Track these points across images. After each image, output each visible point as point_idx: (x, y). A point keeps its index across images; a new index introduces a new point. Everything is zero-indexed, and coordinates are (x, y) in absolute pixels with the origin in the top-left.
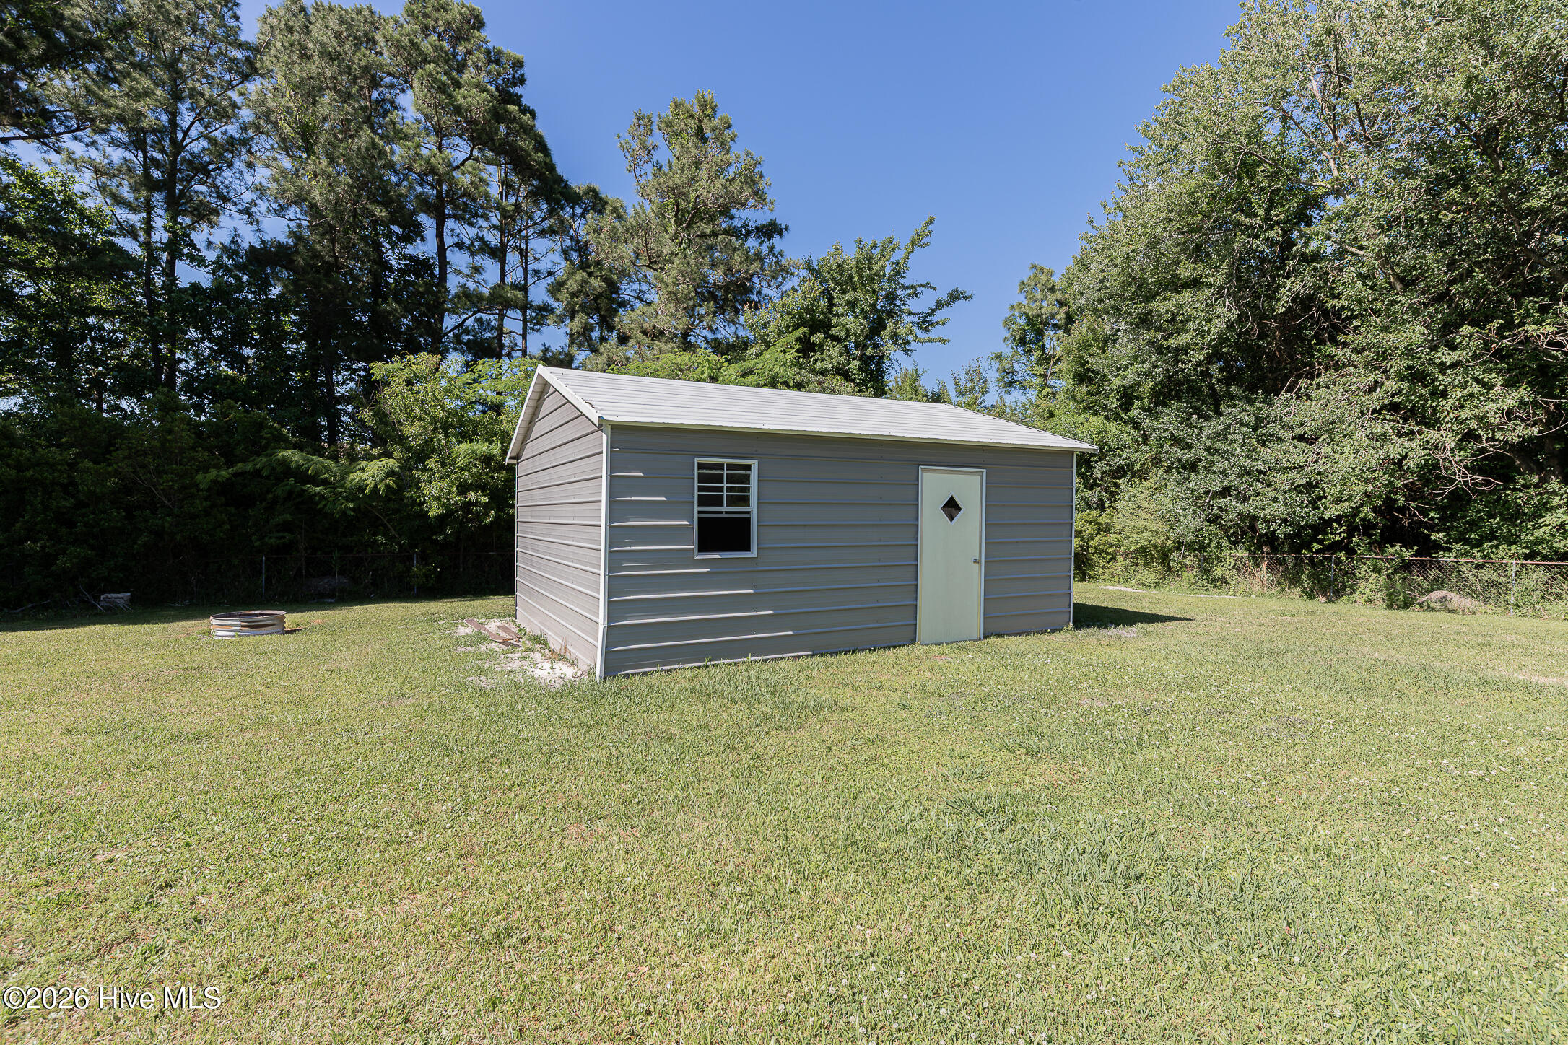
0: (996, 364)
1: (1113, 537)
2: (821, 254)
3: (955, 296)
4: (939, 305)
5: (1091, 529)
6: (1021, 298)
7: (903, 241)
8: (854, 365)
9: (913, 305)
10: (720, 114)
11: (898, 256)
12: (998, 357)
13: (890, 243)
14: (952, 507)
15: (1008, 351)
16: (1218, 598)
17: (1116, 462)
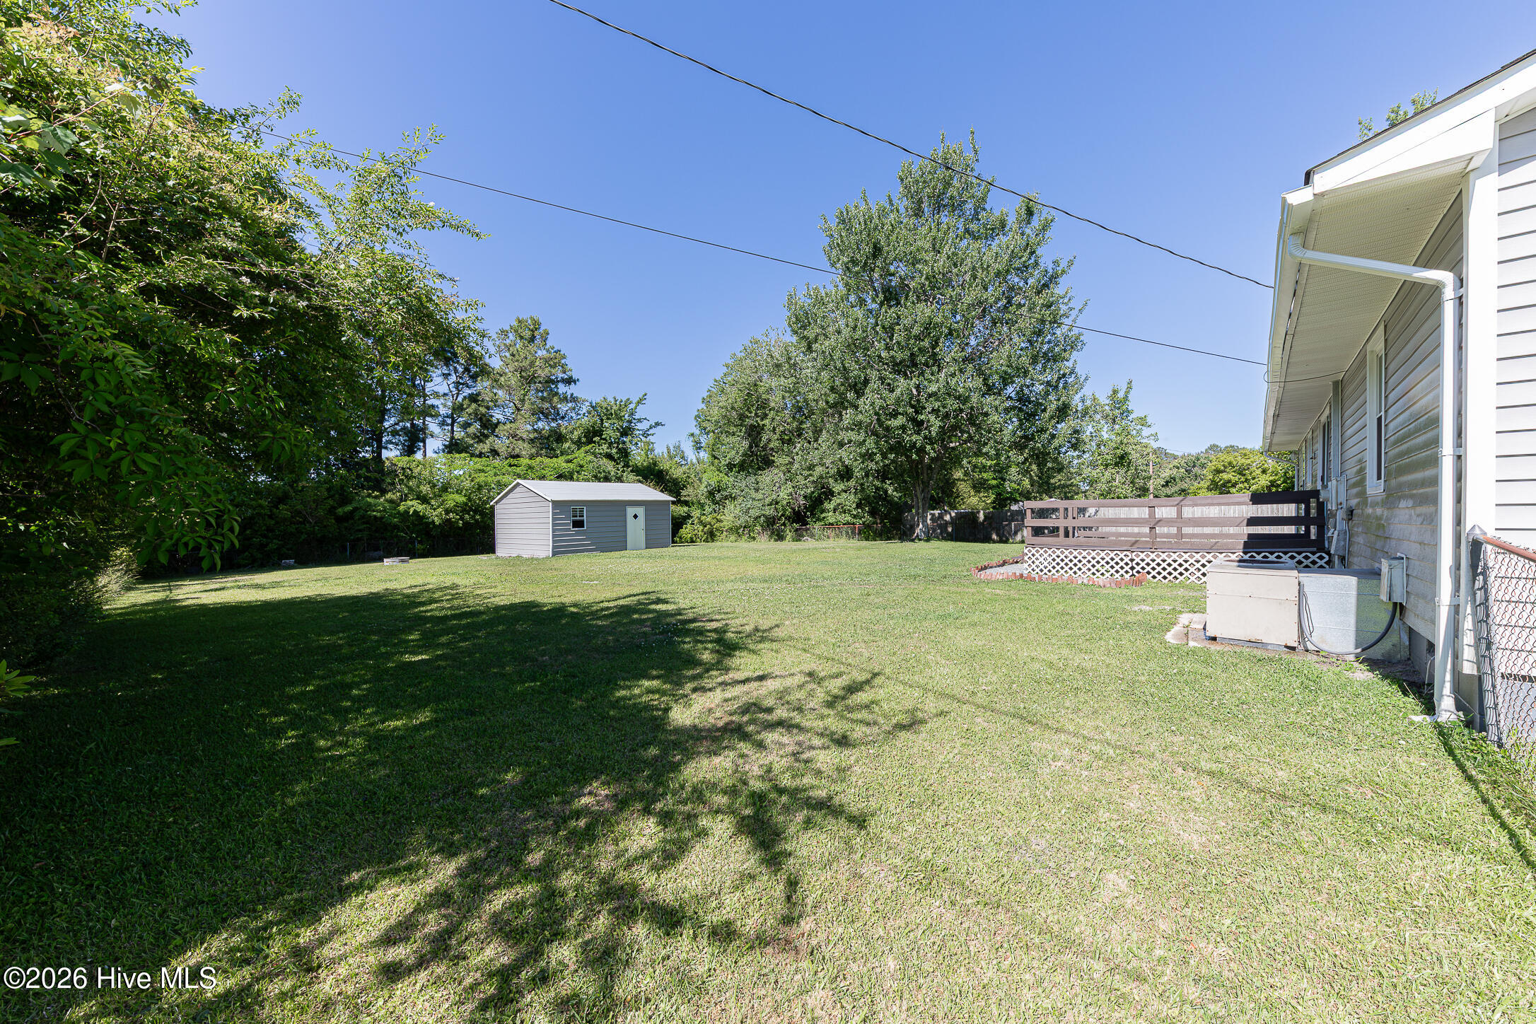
0: (692, 439)
1: (722, 525)
2: (596, 399)
3: (657, 424)
4: (651, 428)
5: (714, 521)
6: (703, 406)
7: (635, 400)
8: (614, 451)
9: (640, 426)
10: (543, 328)
11: (632, 406)
12: (692, 435)
13: (628, 402)
14: (636, 516)
15: (697, 432)
16: (753, 544)
17: (725, 493)
